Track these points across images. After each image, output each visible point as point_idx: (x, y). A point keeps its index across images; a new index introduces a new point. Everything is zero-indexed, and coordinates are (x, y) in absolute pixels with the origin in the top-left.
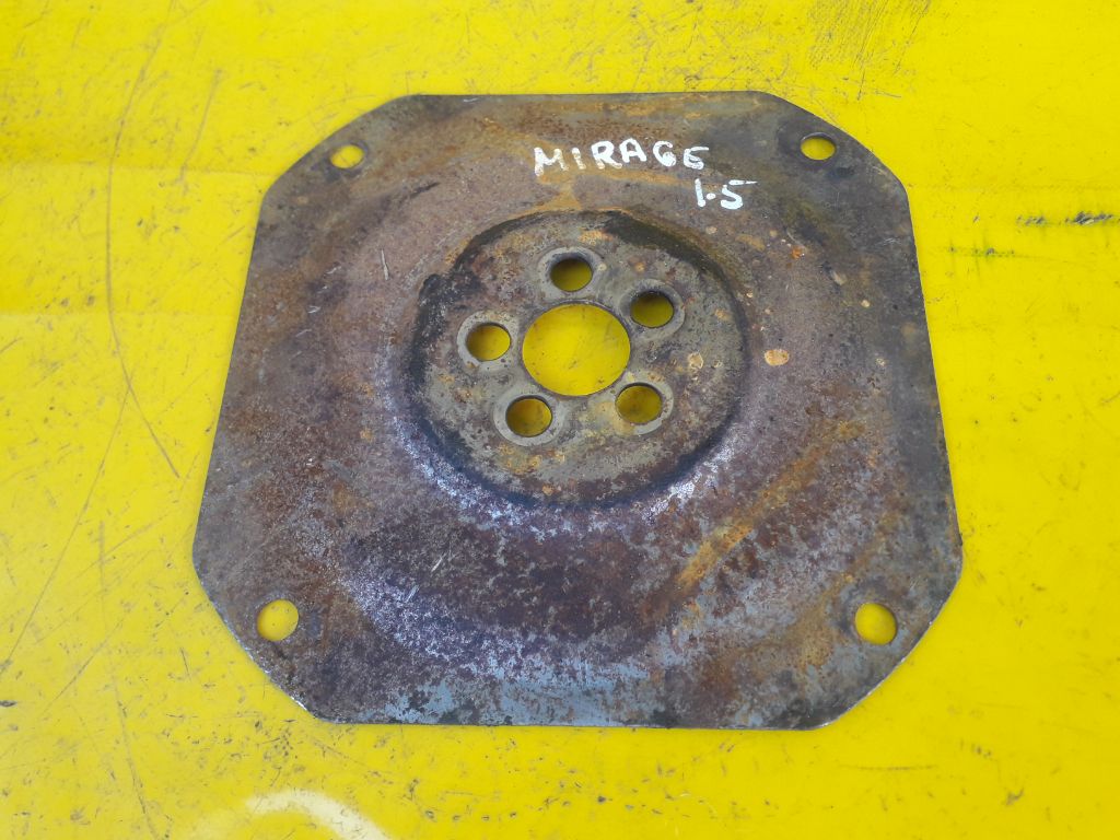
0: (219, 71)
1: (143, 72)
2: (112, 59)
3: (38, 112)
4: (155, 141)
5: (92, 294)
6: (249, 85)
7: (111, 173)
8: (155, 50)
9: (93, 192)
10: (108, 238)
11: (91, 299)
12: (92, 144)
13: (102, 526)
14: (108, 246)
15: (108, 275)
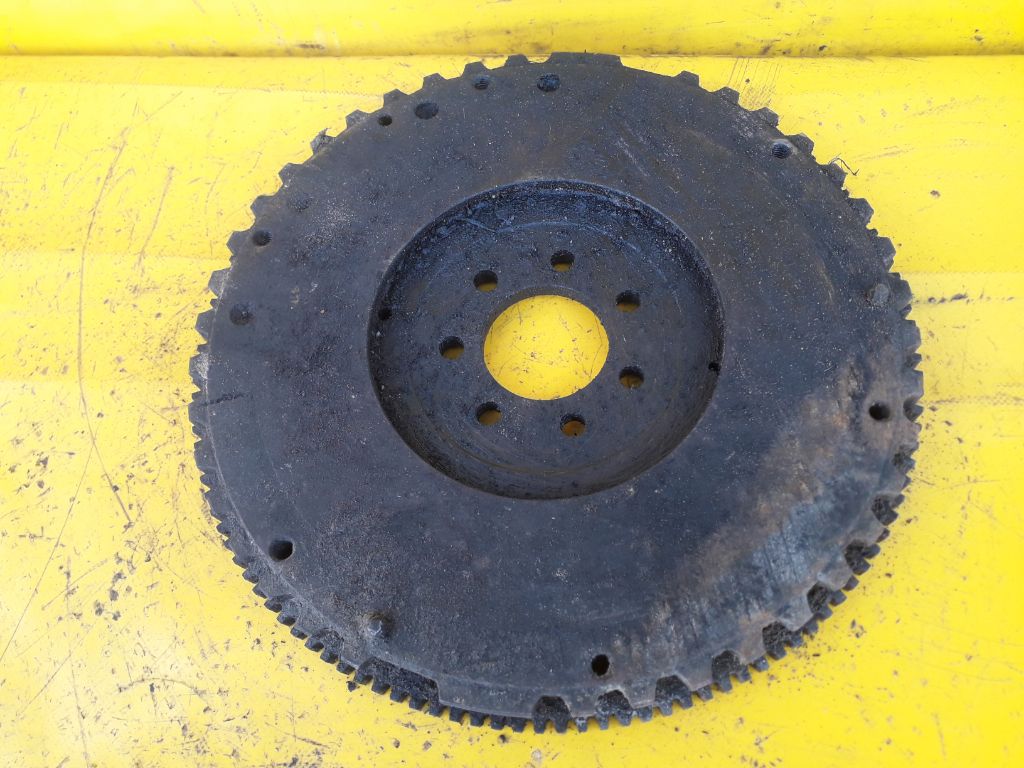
0: (173, 169)
1: (111, 169)
2: (87, 158)
3: (27, 205)
4: (120, 230)
5: (67, 364)
6: (196, 180)
7: (83, 259)
8: (121, 150)
9: (69, 275)
10: (80, 315)
11: (65, 368)
12: (69, 233)
13: (69, 561)
14: (80, 322)
15: (79, 349)
